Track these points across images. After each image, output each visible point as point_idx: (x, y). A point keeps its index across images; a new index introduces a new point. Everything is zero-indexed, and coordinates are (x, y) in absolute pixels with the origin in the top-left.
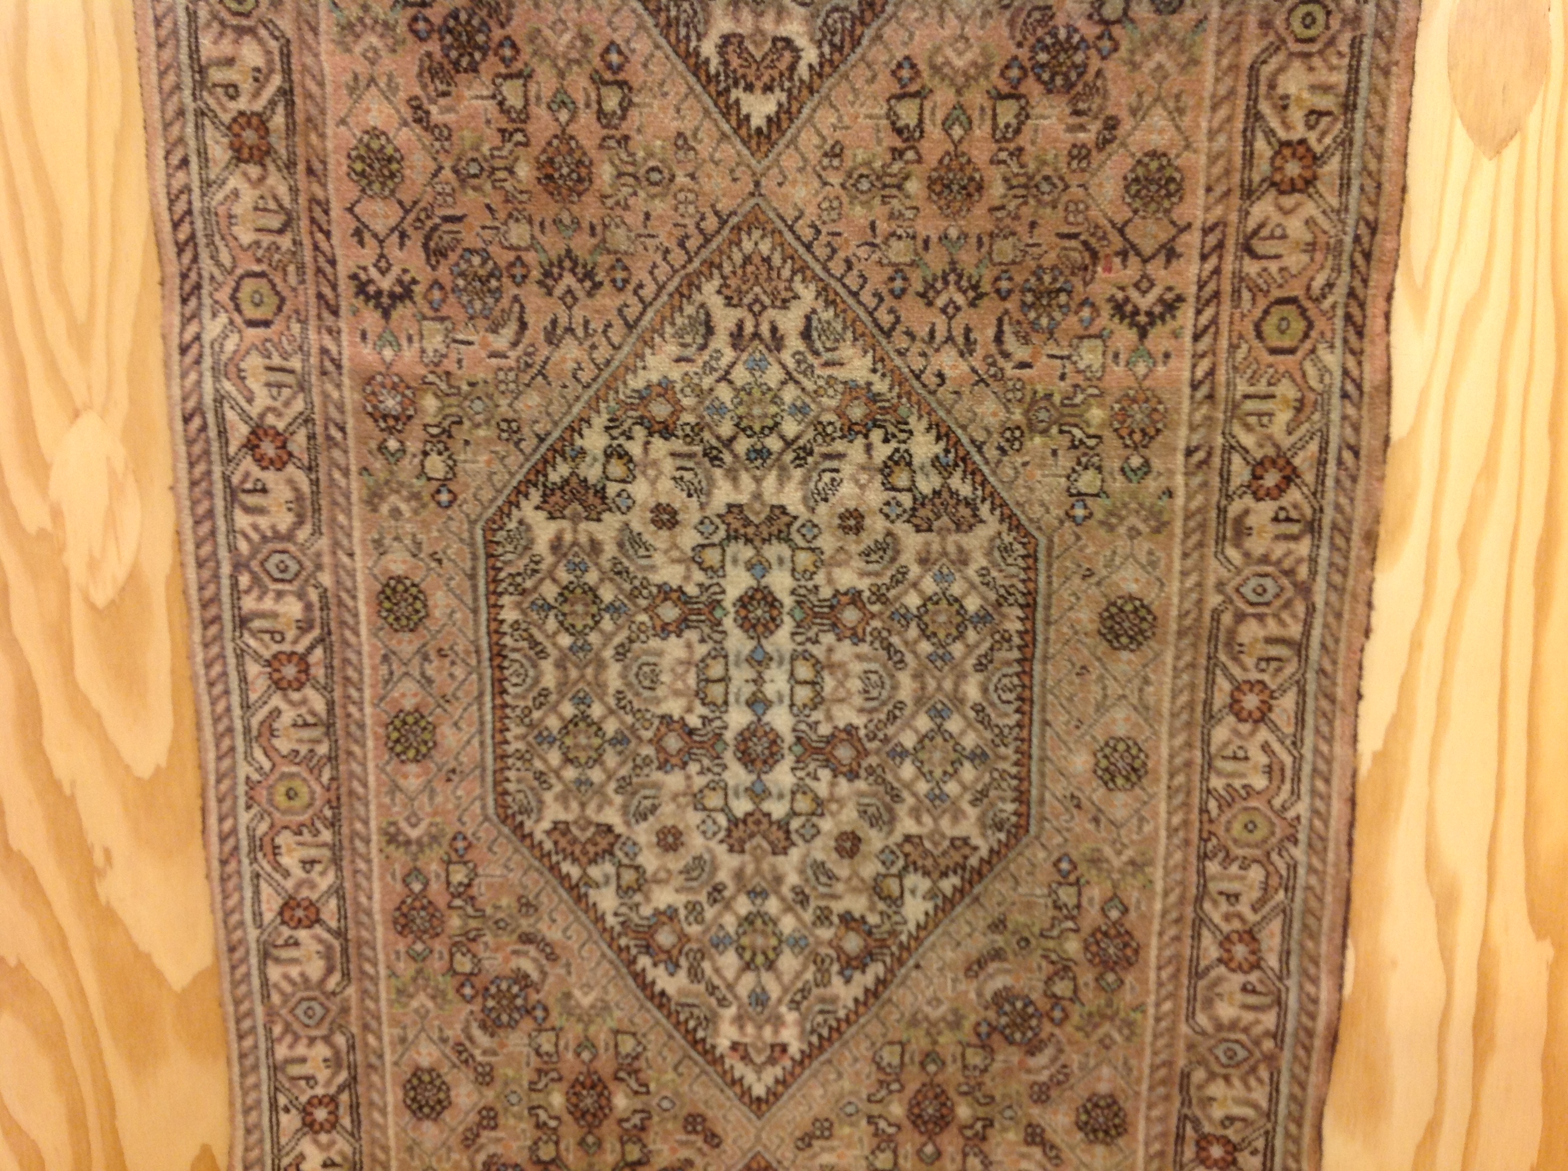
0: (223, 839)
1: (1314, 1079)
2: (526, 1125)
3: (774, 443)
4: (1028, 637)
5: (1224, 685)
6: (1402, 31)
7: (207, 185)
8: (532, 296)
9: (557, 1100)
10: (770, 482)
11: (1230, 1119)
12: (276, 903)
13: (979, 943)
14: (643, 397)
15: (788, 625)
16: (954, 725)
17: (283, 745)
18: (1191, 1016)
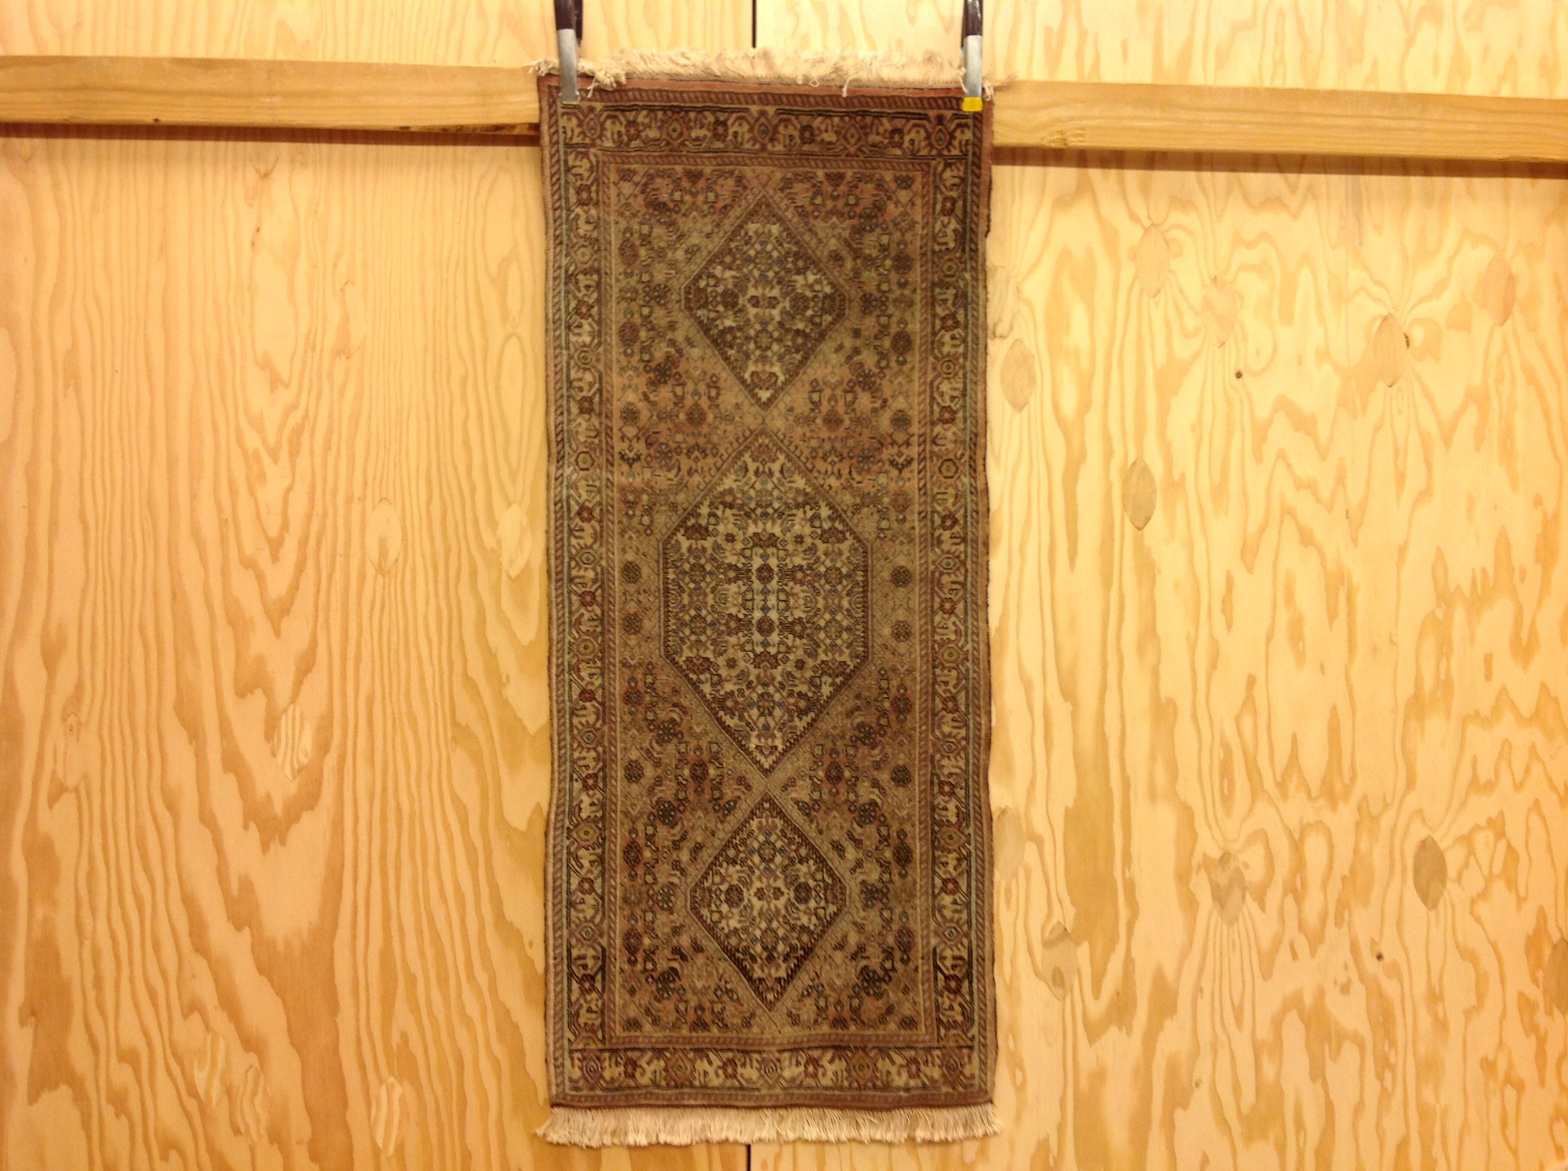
0: (558, 666)
1: (982, 756)
2: (674, 784)
3: (770, 511)
4: (866, 582)
5: (937, 600)
6: (980, 370)
7: (569, 421)
8: (683, 459)
9: (686, 772)
10: (769, 524)
11: (951, 774)
12: (578, 691)
13: (850, 704)
14: (723, 494)
15: (776, 579)
16: (839, 617)
17: (583, 628)
18: (933, 731)
